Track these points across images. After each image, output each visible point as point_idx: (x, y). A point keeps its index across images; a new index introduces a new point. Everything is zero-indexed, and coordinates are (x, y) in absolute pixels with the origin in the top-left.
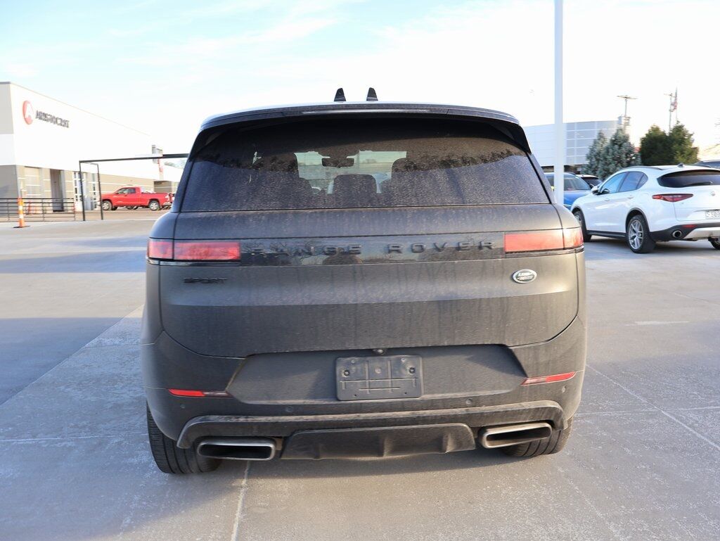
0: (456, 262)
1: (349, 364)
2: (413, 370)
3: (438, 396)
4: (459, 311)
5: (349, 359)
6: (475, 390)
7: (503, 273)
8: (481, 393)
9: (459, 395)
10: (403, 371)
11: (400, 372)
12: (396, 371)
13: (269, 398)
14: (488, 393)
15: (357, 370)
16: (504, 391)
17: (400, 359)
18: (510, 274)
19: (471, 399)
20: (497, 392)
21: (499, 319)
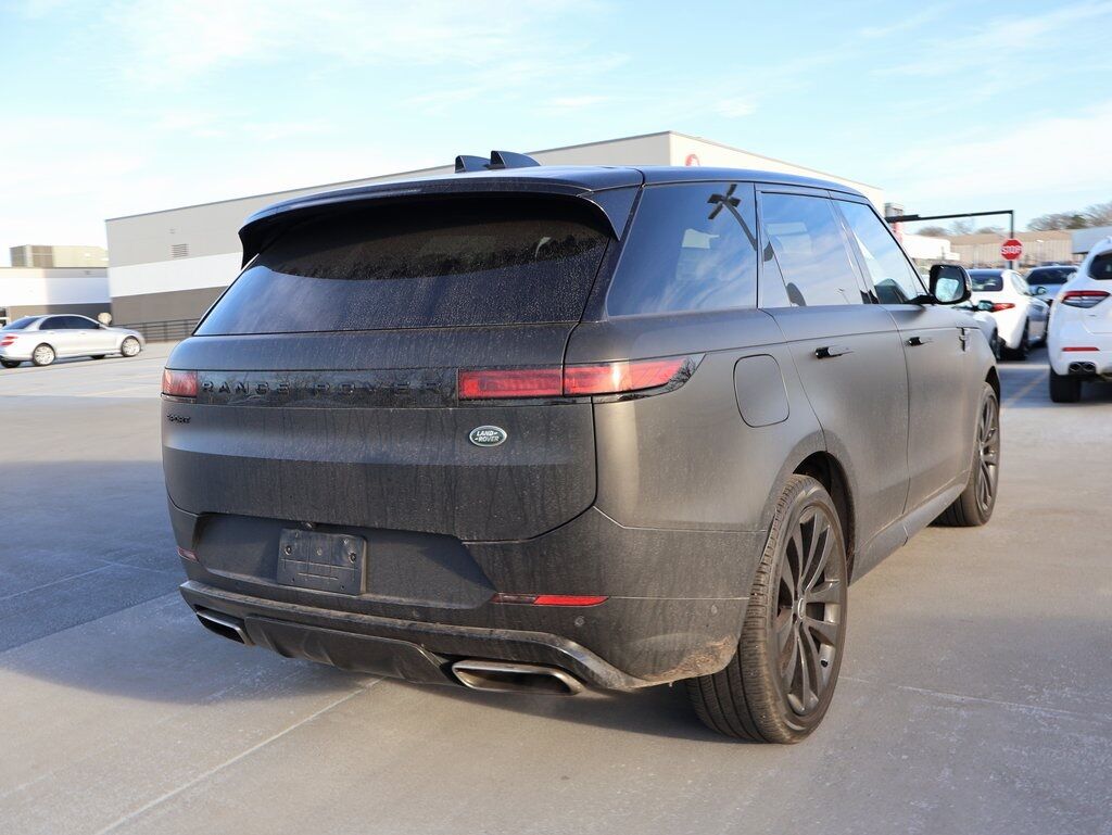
0: (391, 410)
1: (293, 538)
2: (355, 557)
3: (381, 597)
4: (389, 480)
5: (293, 531)
6: (427, 598)
7: (455, 430)
8: (432, 604)
9: (405, 601)
10: (344, 558)
11: (341, 557)
12: (336, 556)
13: (225, 568)
14: (442, 605)
15: (298, 546)
16: (464, 607)
17: (342, 540)
18: (466, 432)
19: (419, 609)
20: (455, 606)
21: (445, 498)
